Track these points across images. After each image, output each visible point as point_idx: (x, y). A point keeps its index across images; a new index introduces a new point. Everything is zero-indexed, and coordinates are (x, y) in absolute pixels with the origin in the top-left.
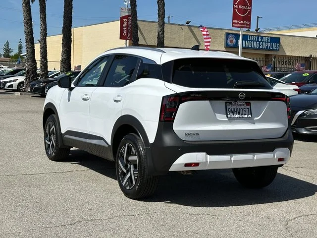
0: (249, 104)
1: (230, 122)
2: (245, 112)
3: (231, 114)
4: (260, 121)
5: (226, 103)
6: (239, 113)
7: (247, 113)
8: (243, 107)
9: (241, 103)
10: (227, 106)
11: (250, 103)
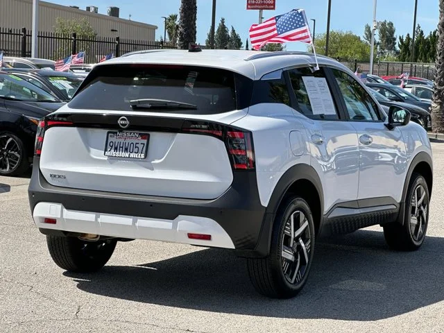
0: (147, 137)
1: (111, 163)
2: (136, 150)
3: (113, 150)
4: (160, 166)
5: (108, 133)
6: (126, 150)
7: (140, 151)
8: (135, 141)
9: (132, 134)
10: (109, 138)
11: (149, 135)
